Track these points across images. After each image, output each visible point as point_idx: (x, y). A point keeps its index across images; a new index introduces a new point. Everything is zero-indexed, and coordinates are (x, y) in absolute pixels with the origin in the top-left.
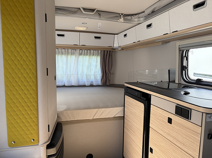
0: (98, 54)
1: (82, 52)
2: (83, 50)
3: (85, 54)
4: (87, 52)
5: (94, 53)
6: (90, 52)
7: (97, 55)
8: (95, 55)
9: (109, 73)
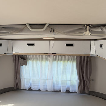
0: (74, 60)
1: (56, 58)
2: (57, 56)
3: (60, 60)
4: (62, 58)
5: (69, 58)
6: (65, 58)
7: (72, 60)
8: (70, 60)
9: (87, 81)
